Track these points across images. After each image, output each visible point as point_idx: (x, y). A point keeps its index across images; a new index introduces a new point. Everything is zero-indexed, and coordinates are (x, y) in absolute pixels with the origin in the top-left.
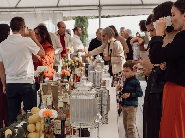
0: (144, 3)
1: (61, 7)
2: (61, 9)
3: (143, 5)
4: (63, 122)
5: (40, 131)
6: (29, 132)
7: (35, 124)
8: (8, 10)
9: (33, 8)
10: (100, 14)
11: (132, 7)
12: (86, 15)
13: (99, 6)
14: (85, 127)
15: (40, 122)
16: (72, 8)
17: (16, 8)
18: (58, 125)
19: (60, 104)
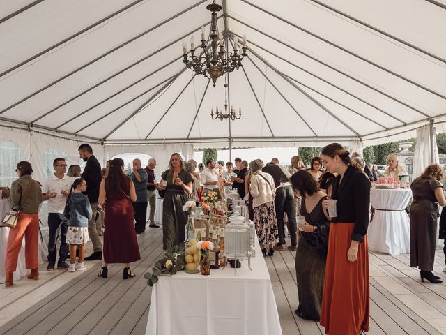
0: (275, 136)
1: (191, 139)
2: (191, 141)
3: (273, 137)
4: (217, 253)
5: (197, 261)
6: (187, 263)
7: (193, 255)
8: (138, 142)
9: (163, 140)
10: (230, 146)
11: (263, 140)
12: (216, 147)
13: (230, 138)
14: (237, 258)
15: (197, 253)
16: (202, 141)
17: (146, 140)
18: (212, 256)
19: (214, 237)
